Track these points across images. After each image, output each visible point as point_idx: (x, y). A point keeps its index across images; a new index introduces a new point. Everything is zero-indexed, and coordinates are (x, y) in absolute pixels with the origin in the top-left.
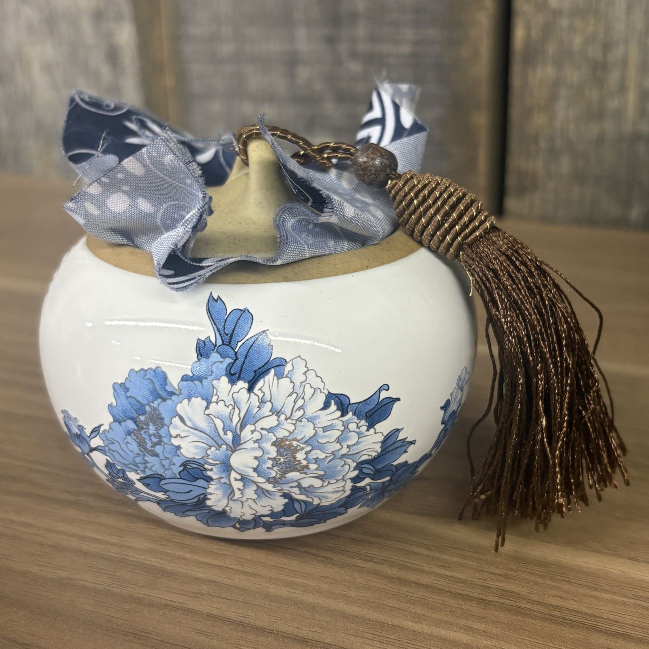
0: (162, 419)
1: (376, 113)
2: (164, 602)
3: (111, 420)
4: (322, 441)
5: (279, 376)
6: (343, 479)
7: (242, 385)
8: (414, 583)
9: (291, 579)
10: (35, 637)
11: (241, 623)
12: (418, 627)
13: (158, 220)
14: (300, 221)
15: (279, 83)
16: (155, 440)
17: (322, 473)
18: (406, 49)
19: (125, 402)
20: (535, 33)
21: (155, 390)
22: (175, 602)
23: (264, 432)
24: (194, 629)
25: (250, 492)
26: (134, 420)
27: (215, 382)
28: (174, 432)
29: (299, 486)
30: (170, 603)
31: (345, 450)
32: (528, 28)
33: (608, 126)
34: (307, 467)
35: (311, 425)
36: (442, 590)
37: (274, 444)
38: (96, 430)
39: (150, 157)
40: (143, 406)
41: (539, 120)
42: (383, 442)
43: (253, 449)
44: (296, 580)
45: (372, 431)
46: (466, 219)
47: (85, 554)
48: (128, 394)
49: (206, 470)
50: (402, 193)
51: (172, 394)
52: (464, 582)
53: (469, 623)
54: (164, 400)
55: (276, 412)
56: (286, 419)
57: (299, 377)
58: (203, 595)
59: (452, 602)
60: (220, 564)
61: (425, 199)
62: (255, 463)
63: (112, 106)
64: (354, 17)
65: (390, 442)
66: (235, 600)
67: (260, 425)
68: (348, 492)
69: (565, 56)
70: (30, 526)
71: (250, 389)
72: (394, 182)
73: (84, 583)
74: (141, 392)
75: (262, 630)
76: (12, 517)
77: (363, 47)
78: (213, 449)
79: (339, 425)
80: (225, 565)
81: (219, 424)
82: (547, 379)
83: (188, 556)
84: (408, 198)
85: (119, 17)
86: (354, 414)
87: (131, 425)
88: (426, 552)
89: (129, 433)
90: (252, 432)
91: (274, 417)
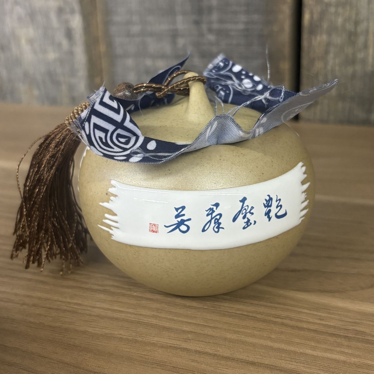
2: (169, 345)
8: (306, 329)
9: (237, 329)
10: (100, 368)
11: (215, 355)
12: (315, 353)
15: (167, 48)
18: (241, 26)
20: (315, 16)
22: (175, 344)
24: (190, 359)
30: (172, 345)
32: (312, 13)
33: (358, 67)
36: (323, 332)
41: (319, 65)
44: (240, 330)
47: (117, 319)
52: (334, 327)
53: (342, 350)
58: (189, 340)
59: (330, 339)
60: (195, 322)
64: (210, 10)
66: (209, 343)
69: (333, 29)
70: (80, 305)
73: (121, 336)
75: (228, 358)
76: (68, 300)
77: (215, 26)
80: (197, 323)
83: (175, 318)
85: (72, 12)
88: (308, 312)
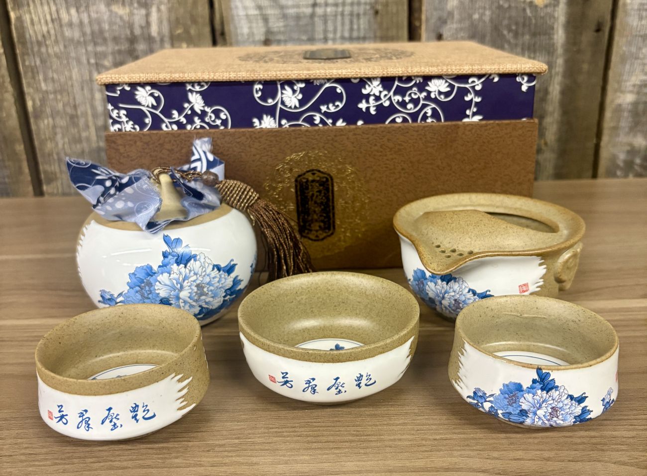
0: (152, 284)
1: (196, 157)
3: (128, 288)
4: (213, 283)
5: (195, 260)
6: (220, 297)
7: (182, 266)
13: (135, 209)
14: (189, 203)
16: (148, 292)
17: (213, 295)
19: (135, 280)
21: (148, 273)
23: (192, 282)
25: (187, 307)
26: (139, 286)
27: (172, 266)
28: (156, 288)
29: (205, 302)
31: (221, 286)
34: (208, 294)
35: (208, 277)
37: (196, 286)
38: (120, 295)
39: (137, 187)
40: (143, 280)
42: (233, 281)
43: (188, 289)
45: (229, 277)
46: (248, 197)
48: (136, 276)
49: (170, 300)
50: (223, 190)
51: (155, 273)
54: (152, 276)
55: (195, 274)
56: (200, 276)
57: (202, 260)
61: (232, 191)
62: (189, 295)
63: (84, 163)
65: (236, 280)
67: (190, 280)
68: (222, 302)
71: (185, 267)
72: (219, 185)
74: (141, 275)
78: (173, 292)
79: (218, 276)
81: (175, 282)
82: (284, 251)
84: (225, 192)
86: (223, 271)
87: (138, 288)
89: (137, 292)
90: (188, 283)
91: (195, 276)
